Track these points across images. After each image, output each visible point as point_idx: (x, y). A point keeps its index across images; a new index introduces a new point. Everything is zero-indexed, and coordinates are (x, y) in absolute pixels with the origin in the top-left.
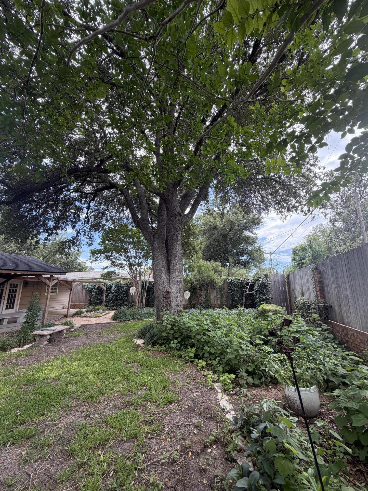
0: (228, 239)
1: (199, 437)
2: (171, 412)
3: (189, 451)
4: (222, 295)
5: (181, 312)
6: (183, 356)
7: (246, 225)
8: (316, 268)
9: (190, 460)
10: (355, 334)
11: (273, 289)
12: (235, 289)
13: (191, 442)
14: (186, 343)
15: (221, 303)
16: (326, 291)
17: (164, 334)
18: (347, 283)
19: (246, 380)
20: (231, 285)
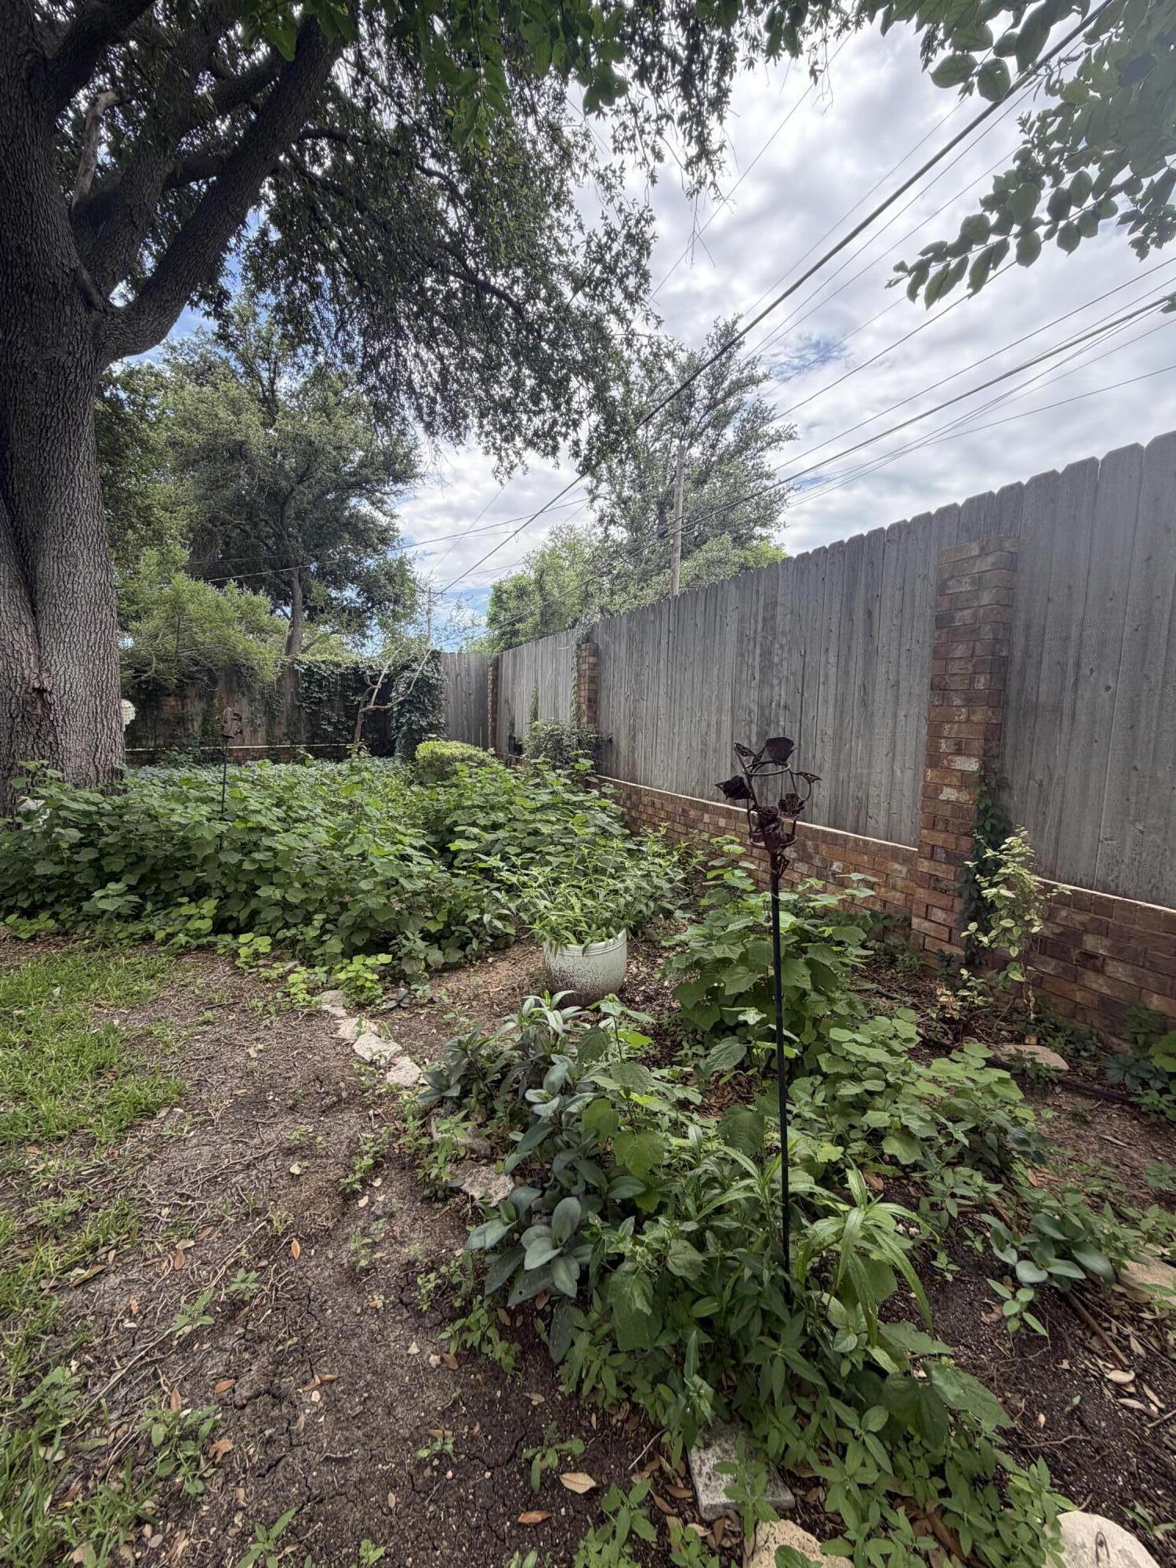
0: (291, 512)
1: (316, 1181)
2: (160, 1143)
3: (289, 1243)
4: (271, 716)
5: (120, 774)
6: (160, 935)
7: (365, 471)
8: (588, 639)
9: (301, 1268)
10: (658, 803)
11: (451, 700)
12: (324, 697)
13: (289, 1209)
14: (165, 887)
15: (268, 742)
16: (604, 702)
17: (43, 869)
18: (663, 680)
19: (425, 959)
20: (310, 682)
